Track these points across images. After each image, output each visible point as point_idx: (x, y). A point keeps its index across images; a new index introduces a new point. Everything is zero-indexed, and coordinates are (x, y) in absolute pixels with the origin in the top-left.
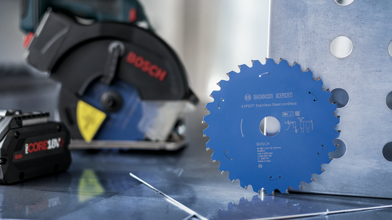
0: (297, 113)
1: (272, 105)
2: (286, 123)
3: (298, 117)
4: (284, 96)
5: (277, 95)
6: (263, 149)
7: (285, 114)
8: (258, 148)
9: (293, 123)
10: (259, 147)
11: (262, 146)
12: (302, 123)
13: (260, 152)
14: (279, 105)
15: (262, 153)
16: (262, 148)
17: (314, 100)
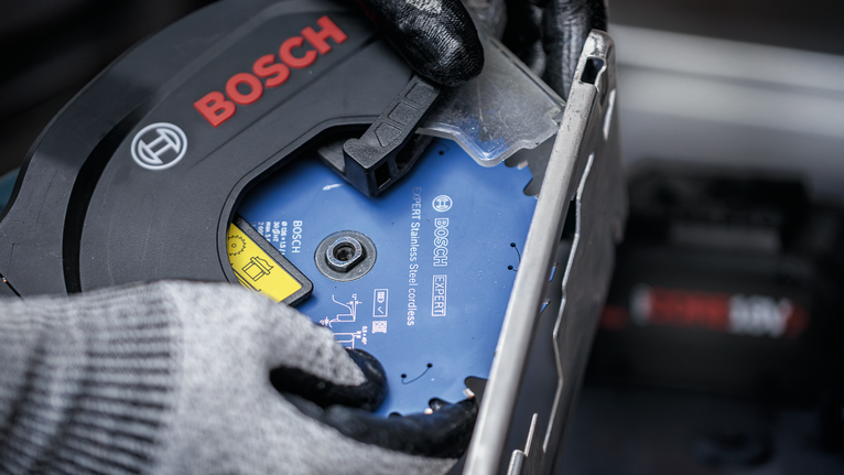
0: (380, 327)
1: (414, 263)
2: (354, 296)
3: (370, 329)
4: (436, 293)
5: (444, 277)
6: (280, 237)
7: (381, 296)
8: (284, 224)
9: (353, 314)
10: (290, 227)
11: (290, 233)
12: (350, 337)
13: (272, 227)
14: (413, 280)
15: (271, 232)
16: (284, 233)
17: (404, 376)
